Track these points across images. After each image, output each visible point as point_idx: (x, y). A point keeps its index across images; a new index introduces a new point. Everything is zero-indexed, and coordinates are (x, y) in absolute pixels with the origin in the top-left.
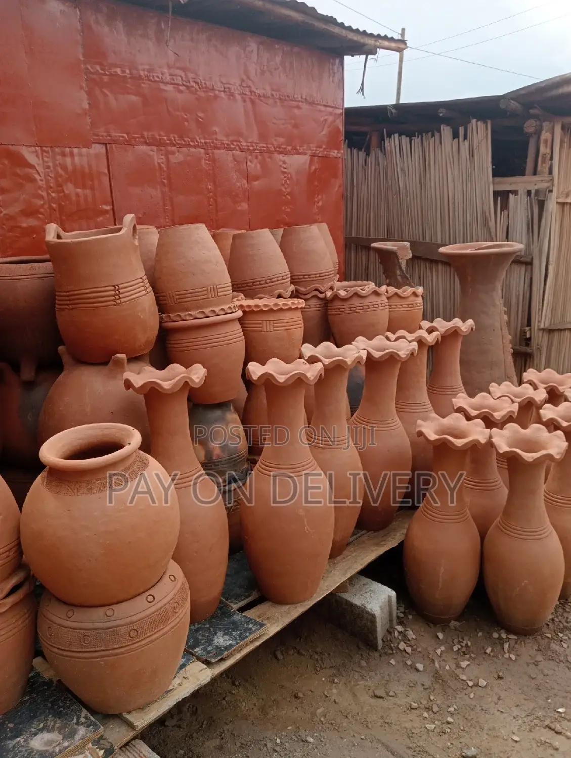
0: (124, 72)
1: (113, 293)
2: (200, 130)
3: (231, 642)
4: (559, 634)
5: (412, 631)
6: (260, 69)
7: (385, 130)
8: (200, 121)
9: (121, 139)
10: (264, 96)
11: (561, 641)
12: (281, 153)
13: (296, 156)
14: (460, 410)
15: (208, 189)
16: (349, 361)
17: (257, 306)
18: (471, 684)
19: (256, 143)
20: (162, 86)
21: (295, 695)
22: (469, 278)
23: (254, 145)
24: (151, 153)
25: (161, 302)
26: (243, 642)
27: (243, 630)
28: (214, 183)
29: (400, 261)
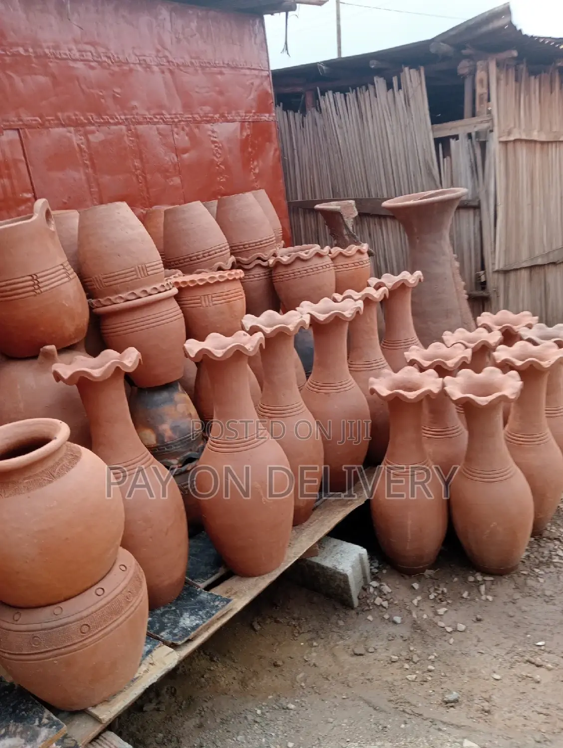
0: (26, 51)
1: (31, 283)
2: (118, 107)
3: (198, 622)
4: (535, 569)
5: (387, 585)
6: (176, 38)
7: (318, 88)
8: (118, 97)
9: (34, 122)
10: (184, 65)
11: (537, 576)
12: (208, 122)
13: (225, 124)
14: (412, 363)
15: (135, 166)
16: (291, 327)
17: (192, 281)
18: (449, 629)
19: (181, 114)
20: (71, 64)
21: (274, 664)
22: (416, 230)
23: (178, 116)
24: (69, 134)
25: (89, 287)
26: (210, 619)
27: (210, 608)
28: (141, 159)
29: (346, 220)
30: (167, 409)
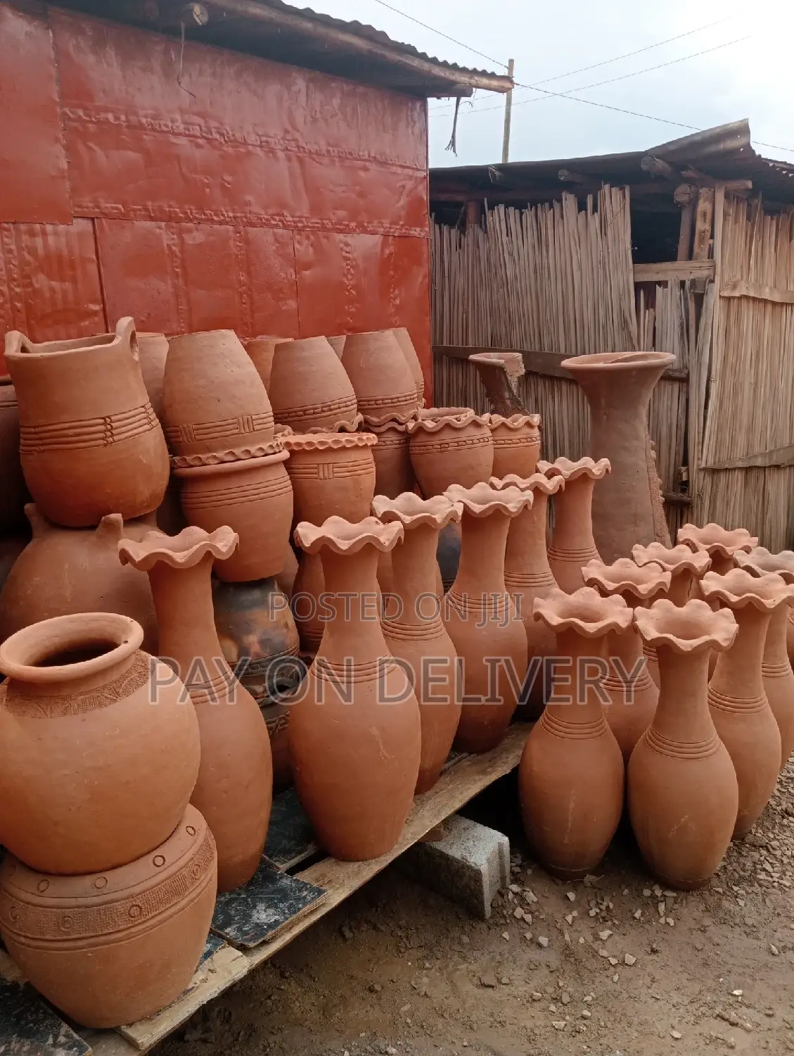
0: (117, 118)
1: (103, 427)
2: (227, 200)
3: (277, 917)
4: (733, 886)
5: (533, 892)
6: (312, 117)
7: (486, 200)
8: (227, 187)
9: (115, 211)
10: (317, 153)
11: (736, 897)
12: (341, 231)
13: (363, 236)
14: (592, 583)
15: (240, 281)
16: (439, 518)
17: (310, 444)
18: (614, 961)
19: (306, 218)
20: (173, 139)
21: (370, 987)
22: (603, 401)
23: (304, 220)
24: (158, 230)
25: (172, 440)
26: (294, 916)
27: (295, 899)
28: (249, 273)
29: (509, 378)
30: (257, 614)
